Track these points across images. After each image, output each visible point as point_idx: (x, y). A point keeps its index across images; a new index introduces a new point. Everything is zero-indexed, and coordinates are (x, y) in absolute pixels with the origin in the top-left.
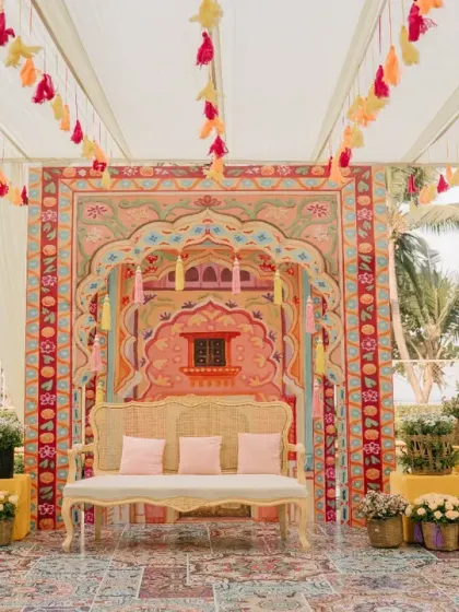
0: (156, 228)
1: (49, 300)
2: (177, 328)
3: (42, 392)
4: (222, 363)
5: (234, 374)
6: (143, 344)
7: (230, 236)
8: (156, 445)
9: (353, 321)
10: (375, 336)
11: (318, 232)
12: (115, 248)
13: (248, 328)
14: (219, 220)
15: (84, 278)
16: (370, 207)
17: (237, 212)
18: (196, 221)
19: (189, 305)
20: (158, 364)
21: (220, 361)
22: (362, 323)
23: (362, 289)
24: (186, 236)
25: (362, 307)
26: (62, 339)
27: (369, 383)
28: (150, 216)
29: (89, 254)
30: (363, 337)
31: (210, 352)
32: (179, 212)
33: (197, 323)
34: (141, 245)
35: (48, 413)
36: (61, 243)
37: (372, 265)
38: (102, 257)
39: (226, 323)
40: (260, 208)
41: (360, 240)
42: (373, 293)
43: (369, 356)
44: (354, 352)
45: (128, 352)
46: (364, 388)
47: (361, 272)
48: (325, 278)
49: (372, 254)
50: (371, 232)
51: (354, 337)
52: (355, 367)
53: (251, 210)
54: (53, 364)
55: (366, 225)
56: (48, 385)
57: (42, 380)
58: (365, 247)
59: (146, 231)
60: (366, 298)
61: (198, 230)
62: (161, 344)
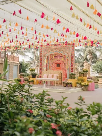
0: (51, 52)
1: (41, 60)
2: (55, 63)
3: (40, 69)
4: (59, 67)
5: (60, 68)
6: (52, 64)
7: (58, 52)
8: (47, 75)
9: (71, 62)
10: (73, 64)
11: (68, 51)
12: (47, 54)
13: (62, 63)
14: (57, 50)
15: (44, 57)
16: (73, 48)
17: (59, 49)
18: (55, 51)
19: (56, 60)
20: (53, 67)
21: (59, 66)
22: (72, 62)
23: (72, 58)
24: (54, 52)
25: (72, 60)
26: (42, 64)
27: (72, 69)
28: (51, 50)
29: (45, 54)
30: (72, 64)
31: (58, 65)
32: (53, 50)
33: (57, 62)
34: (50, 53)
35: (41, 72)
36: (42, 54)
37: (73, 55)
38: (46, 55)
39: (60, 62)
40: (62, 49)
41: (72, 52)
42: (73, 59)
43: (72, 66)
44: (71, 65)
45: (50, 65)
46: (72, 70)
47: (72, 56)
48: (68, 57)
49: (73, 54)
50: (73, 51)
51: (71, 64)
52: (70, 67)
53: (61, 49)
54: (41, 67)
55: (73, 50)
56: (41, 69)
57: (40, 68)
58: (72, 53)
59: (50, 52)
60: (72, 59)
61: (55, 52)
62: (53, 64)
